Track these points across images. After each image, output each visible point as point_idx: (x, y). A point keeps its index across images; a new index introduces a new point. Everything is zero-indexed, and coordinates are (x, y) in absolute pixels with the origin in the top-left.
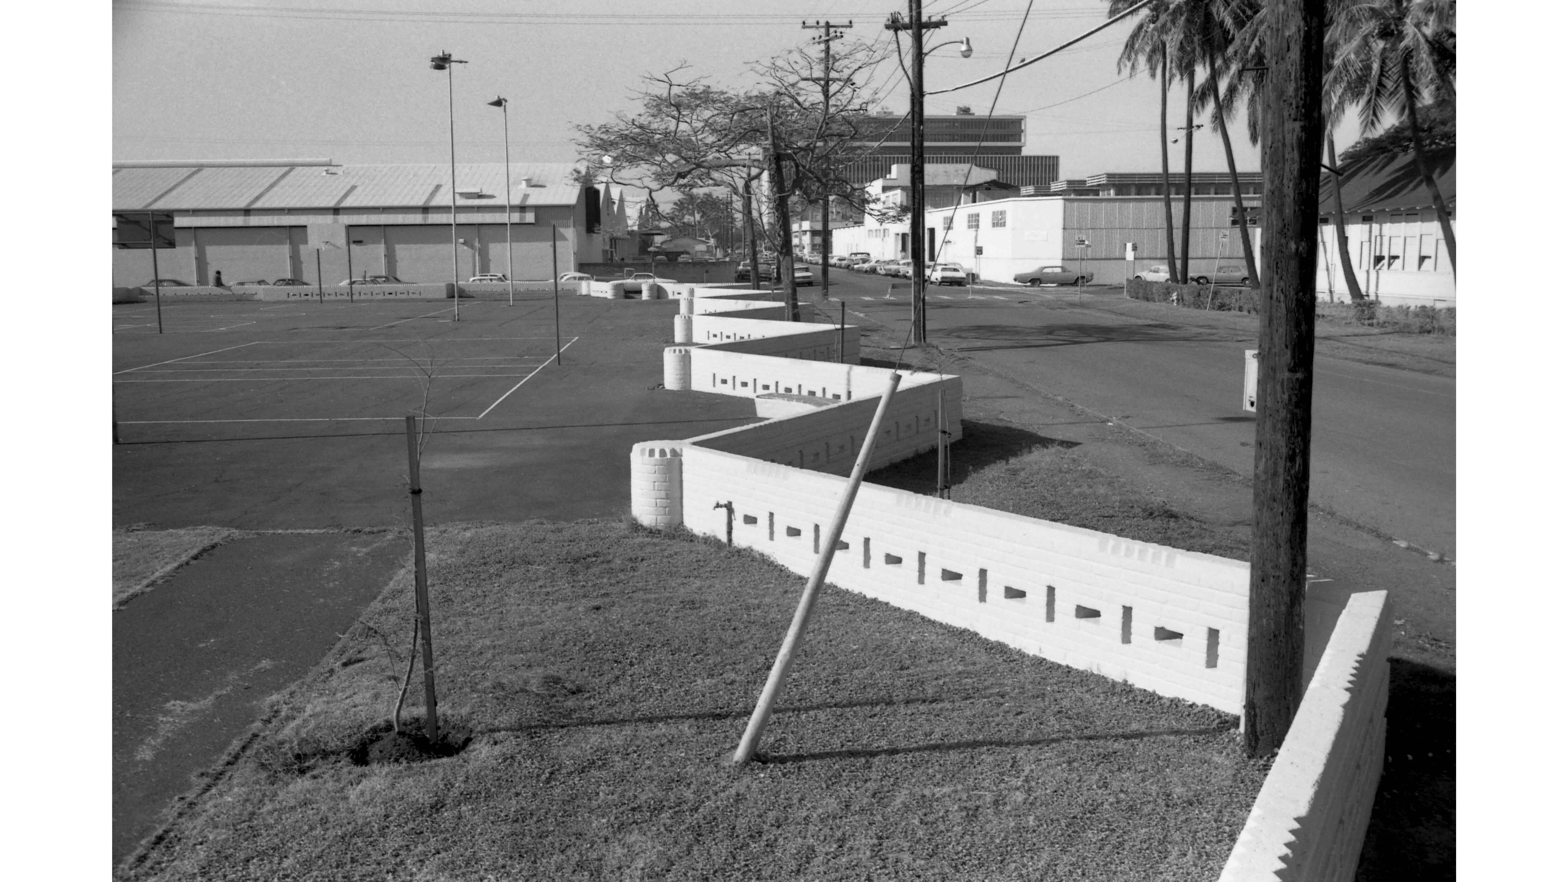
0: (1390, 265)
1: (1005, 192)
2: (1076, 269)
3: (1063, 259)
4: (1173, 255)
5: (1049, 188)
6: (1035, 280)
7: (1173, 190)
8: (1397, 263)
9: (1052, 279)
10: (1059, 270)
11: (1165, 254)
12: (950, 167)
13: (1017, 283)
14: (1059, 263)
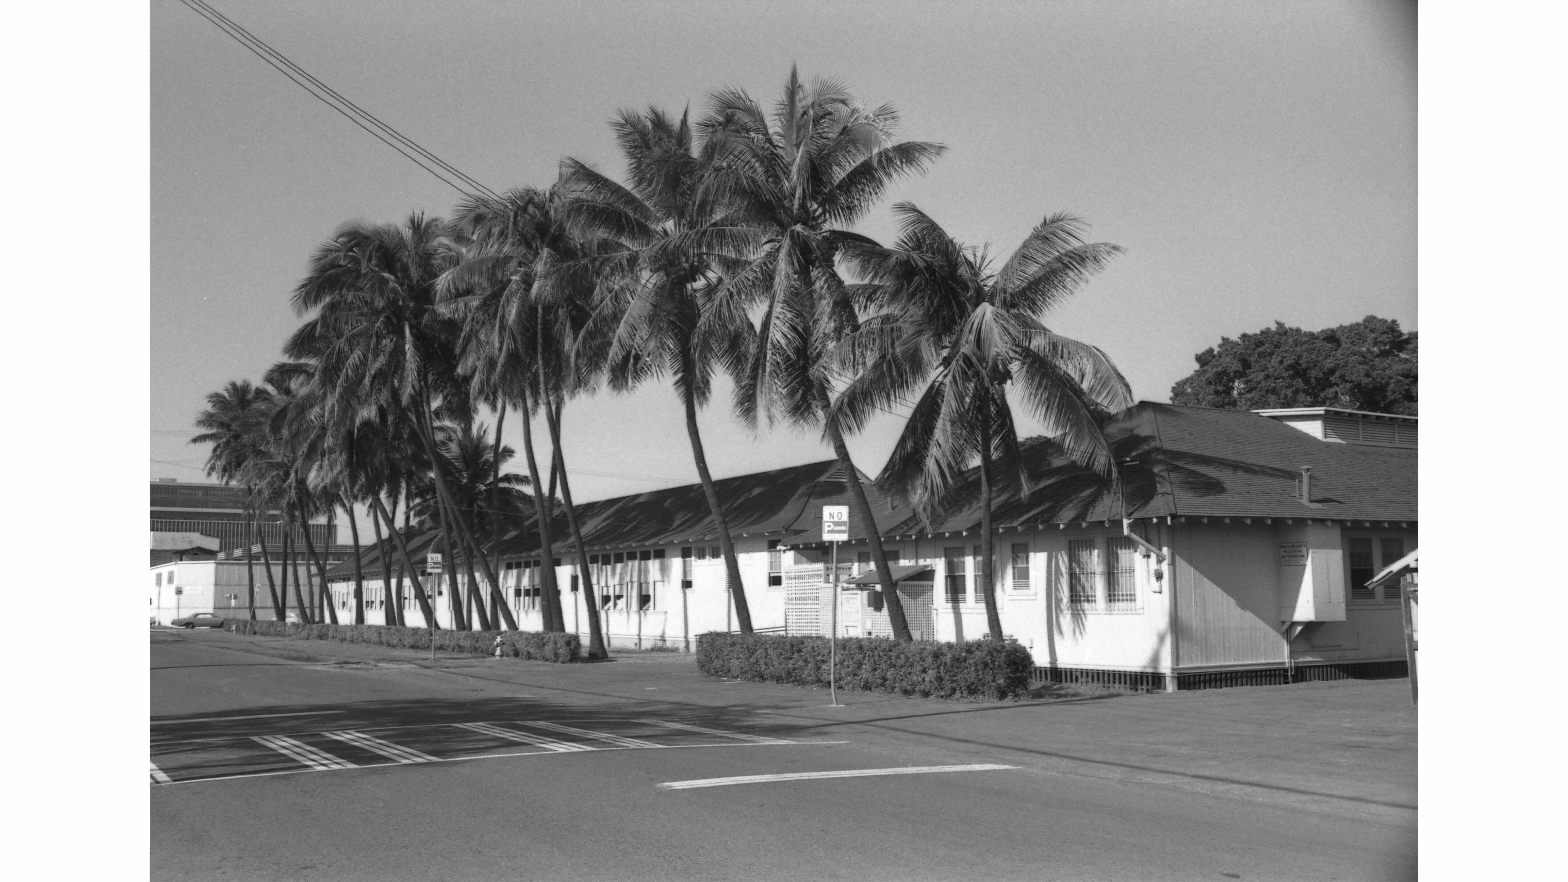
0: (615, 605)
1: (209, 556)
2: (223, 615)
3: (215, 608)
4: (303, 605)
5: (232, 554)
6: (189, 624)
7: (331, 557)
8: (621, 603)
9: (204, 623)
10: (209, 616)
11: (247, 604)
12: (177, 535)
13: (174, 626)
14: (211, 611)
